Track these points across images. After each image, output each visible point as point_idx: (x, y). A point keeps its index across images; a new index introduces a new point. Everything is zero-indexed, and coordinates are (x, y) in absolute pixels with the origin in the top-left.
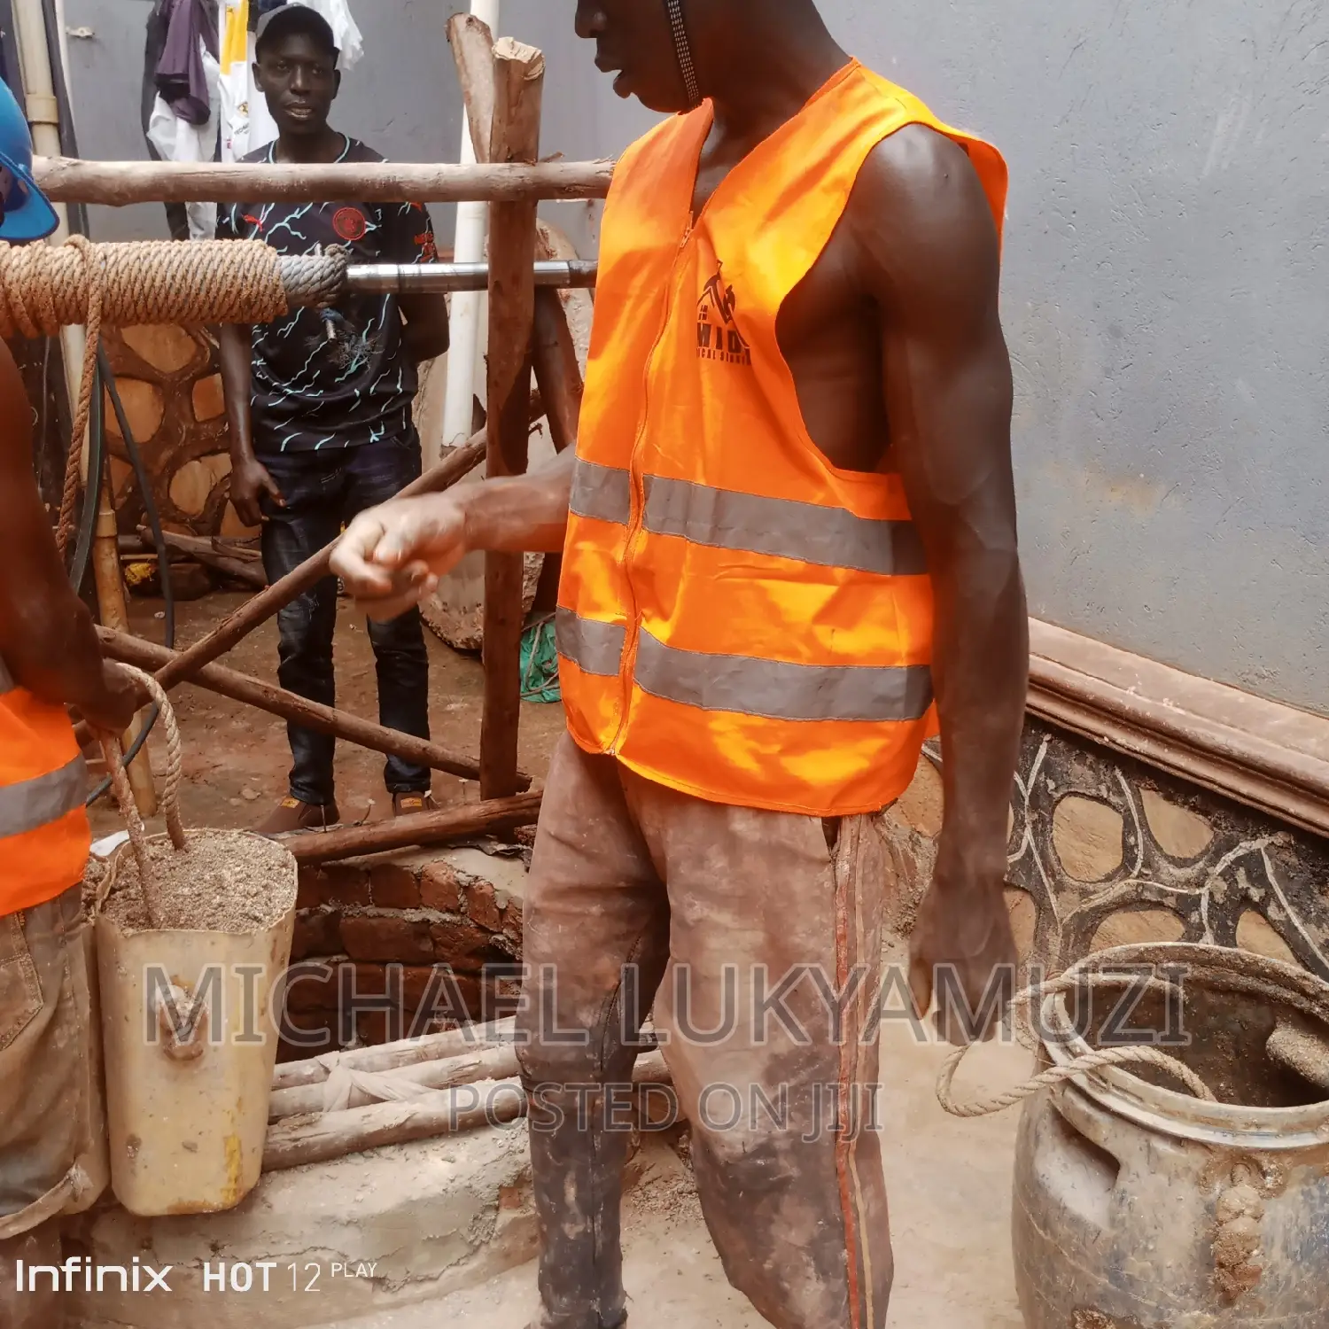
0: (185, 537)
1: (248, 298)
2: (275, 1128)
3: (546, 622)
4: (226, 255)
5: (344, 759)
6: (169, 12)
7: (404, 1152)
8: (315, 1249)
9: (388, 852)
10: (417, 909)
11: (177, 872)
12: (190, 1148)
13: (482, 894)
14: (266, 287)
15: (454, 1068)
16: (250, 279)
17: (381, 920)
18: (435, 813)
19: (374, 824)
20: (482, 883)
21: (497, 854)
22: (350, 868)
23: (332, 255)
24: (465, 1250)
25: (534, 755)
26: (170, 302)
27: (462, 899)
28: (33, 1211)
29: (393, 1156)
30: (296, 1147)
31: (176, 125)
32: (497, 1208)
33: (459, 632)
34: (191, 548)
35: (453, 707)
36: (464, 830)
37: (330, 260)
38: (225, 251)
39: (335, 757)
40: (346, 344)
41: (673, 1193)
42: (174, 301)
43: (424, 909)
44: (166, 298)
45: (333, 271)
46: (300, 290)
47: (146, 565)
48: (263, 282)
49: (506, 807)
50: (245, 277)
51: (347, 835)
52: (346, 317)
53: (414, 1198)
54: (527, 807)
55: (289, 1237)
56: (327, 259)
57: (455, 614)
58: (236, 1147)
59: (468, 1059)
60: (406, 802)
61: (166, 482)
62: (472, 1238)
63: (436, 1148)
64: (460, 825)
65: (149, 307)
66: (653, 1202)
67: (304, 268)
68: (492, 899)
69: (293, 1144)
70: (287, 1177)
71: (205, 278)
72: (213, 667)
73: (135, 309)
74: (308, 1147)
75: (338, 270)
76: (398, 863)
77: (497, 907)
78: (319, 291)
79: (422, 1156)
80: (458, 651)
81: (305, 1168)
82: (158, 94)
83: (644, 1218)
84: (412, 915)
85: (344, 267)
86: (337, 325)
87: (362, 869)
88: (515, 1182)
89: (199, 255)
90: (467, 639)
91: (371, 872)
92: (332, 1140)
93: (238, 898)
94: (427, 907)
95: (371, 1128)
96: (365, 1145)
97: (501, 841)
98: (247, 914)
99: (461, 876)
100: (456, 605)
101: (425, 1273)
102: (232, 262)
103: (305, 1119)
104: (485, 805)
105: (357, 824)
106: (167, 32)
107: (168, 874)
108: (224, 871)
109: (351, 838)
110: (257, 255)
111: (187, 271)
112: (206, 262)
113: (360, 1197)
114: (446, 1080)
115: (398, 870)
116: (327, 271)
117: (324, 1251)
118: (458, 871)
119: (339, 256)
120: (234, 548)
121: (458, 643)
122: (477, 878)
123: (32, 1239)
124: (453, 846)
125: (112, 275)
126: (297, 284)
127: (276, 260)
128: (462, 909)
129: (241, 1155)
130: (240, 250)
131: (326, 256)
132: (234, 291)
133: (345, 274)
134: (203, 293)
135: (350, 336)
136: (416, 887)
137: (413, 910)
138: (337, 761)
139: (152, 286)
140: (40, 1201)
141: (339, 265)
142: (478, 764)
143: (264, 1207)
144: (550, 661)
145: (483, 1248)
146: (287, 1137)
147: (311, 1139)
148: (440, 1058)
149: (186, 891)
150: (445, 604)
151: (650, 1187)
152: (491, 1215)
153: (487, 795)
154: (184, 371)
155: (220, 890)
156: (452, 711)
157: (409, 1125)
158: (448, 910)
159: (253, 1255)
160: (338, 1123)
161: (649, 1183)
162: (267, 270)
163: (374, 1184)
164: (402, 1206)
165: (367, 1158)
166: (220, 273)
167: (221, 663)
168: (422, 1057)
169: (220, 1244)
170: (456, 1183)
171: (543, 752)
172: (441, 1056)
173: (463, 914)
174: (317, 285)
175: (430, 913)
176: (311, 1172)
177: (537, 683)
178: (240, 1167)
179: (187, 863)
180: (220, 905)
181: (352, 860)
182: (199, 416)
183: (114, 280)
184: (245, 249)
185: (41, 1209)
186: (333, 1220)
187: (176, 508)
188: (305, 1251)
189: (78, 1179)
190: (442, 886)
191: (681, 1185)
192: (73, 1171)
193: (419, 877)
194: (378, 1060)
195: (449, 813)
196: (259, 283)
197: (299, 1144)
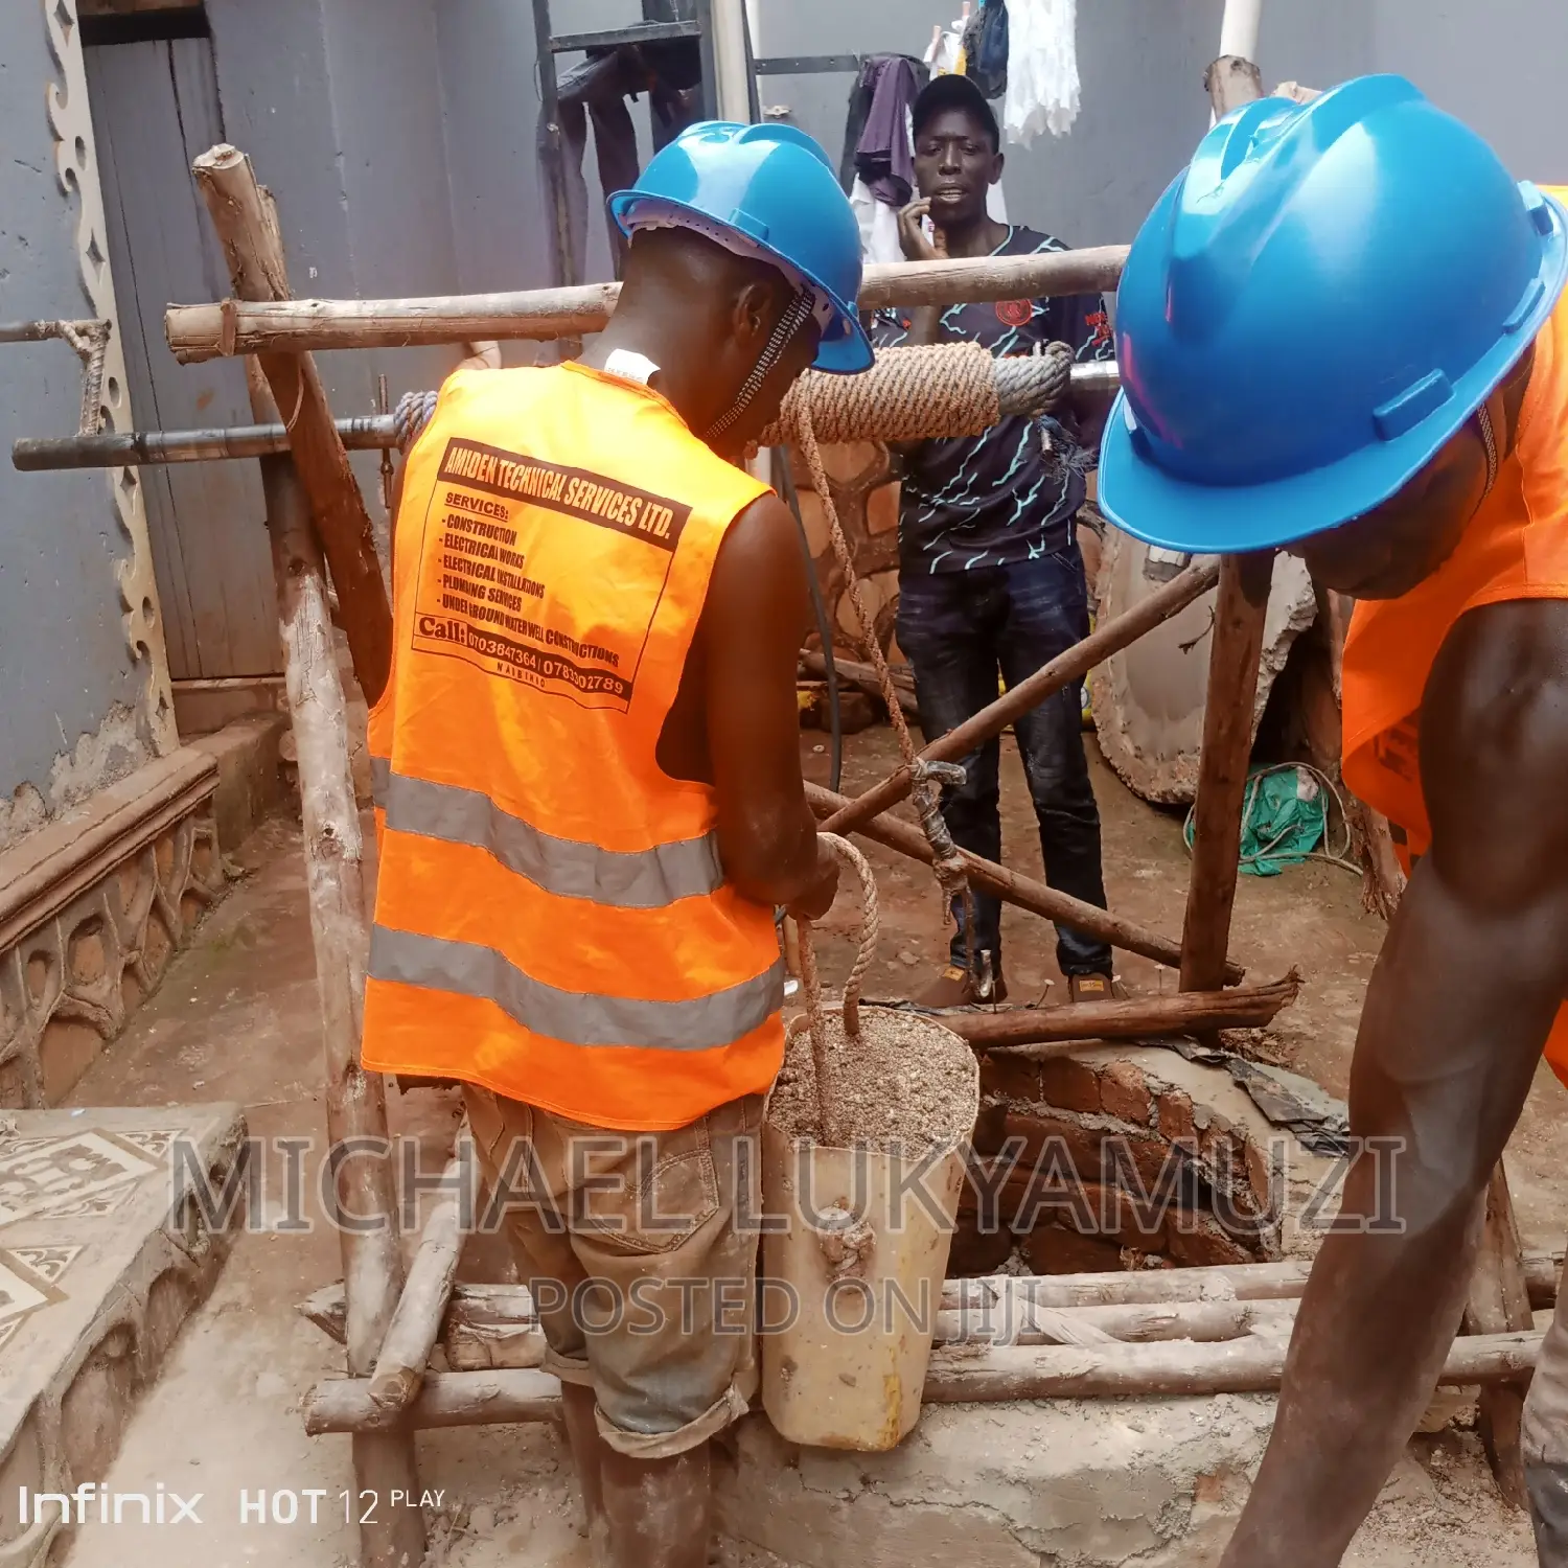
0: (849, 662)
1: (958, 409)
2: (938, 1355)
3: (1264, 776)
4: (937, 362)
5: (1013, 926)
6: (875, 81)
7: (1082, 1408)
8: (977, 1504)
9: (1066, 1043)
10: (1096, 1114)
11: (849, 1071)
12: (848, 1381)
13: (1179, 1106)
14: (978, 395)
15: (1143, 1318)
16: (962, 387)
17: (1054, 1122)
18: (1123, 1003)
19: (1049, 1009)
20: (1178, 1093)
21: (1196, 1060)
22: (1020, 1057)
23: (1054, 353)
24: (1149, 1541)
25: (1244, 941)
26: (874, 417)
27: (1152, 1108)
28: (687, 1434)
29: (1069, 1410)
30: (958, 1380)
31: (874, 208)
32: (1193, 1498)
33: (1154, 785)
34: (855, 676)
35: (1144, 873)
36: (1158, 1027)
37: (1052, 359)
38: (937, 357)
39: (1003, 923)
40: (1063, 456)
41: (1421, 1521)
42: (879, 416)
43: (1105, 1116)
44: (871, 412)
45: (1053, 374)
46: (1016, 396)
47: (808, 693)
48: (975, 391)
49: (1213, 1003)
50: (956, 385)
51: (1019, 1019)
52: (1064, 424)
53: (1093, 1467)
54: (1240, 1007)
55: (948, 1484)
56: (1048, 358)
57: (1151, 762)
58: (896, 1389)
59: (1162, 1310)
60: (1086, 985)
61: (833, 601)
62: (1161, 1527)
63: (1122, 1411)
64: (1153, 1019)
65: (853, 423)
66: (1392, 1527)
67: (1022, 371)
68: (1190, 1114)
69: (956, 1376)
70: (949, 1413)
71: (913, 388)
72: (886, 818)
73: (837, 428)
74: (972, 1382)
75: (1060, 372)
76: (1075, 1057)
77: (1194, 1125)
78: (1038, 395)
79: (1104, 1418)
80: (1152, 805)
81: (967, 1406)
82: (858, 175)
83: (1381, 1545)
84: (1090, 1122)
85: (1067, 368)
86: (1053, 434)
87: (1034, 1059)
88: (1218, 1470)
89: (909, 363)
90: (1164, 793)
91: (1045, 1064)
92: (1000, 1381)
93: (913, 1113)
94: (1109, 1113)
95: (1045, 1373)
96: (1040, 1392)
97: (1203, 1044)
98: (922, 1136)
99: (1152, 1082)
100: (1153, 752)
101: (1102, 1559)
102: (944, 369)
103: (971, 1350)
104: (1186, 998)
105: (1030, 1007)
106: (870, 107)
107: (838, 1071)
108: (899, 1077)
109: (1025, 1022)
110: (971, 360)
111: (894, 382)
112: (915, 371)
113: (1030, 1454)
114: (1136, 1331)
115: (1076, 1065)
116: (1047, 374)
117: (988, 1509)
118: (1149, 1075)
119: (1062, 354)
120: (900, 676)
121: (1153, 796)
122: (1172, 1086)
123: (684, 1461)
124: (1142, 1043)
125: (816, 391)
126: (1013, 389)
127: (991, 364)
128: (1152, 1122)
129: (902, 1397)
130: (953, 354)
131: (1047, 356)
132: (943, 401)
133: (1069, 375)
134: (909, 406)
135: (1068, 446)
136: (1096, 1088)
137: (1091, 1116)
138: (1005, 929)
139: (858, 401)
140: (695, 1423)
141: (1061, 365)
142: (1178, 949)
143: (921, 1444)
144: (1269, 825)
145: (1174, 1544)
146: (950, 1367)
147: (976, 1375)
148: (1126, 1302)
149: (858, 1097)
150: (1138, 748)
151: (1388, 1507)
152: (1185, 1505)
153: (1189, 986)
154: (859, 481)
155: (894, 1102)
156: (1143, 878)
157: (1090, 1378)
158: (1134, 1121)
159: (909, 1498)
160: (1009, 1361)
161: (1388, 1502)
162: (980, 377)
163: (1047, 1441)
164: (1078, 1473)
165: (1039, 1406)
166: (929, 382)
167: (892, 814)
168: (1105, 1298)
169: (872, 1478)
170: (1145, 1459)
171: (1256, 936)
172: (1128, 1300)
173: (1152, 1128)
174: (1035, 391)
175: (1111, 1121)
176: (975, 1413)
177: (1250, 851)
178: (899, 1408)
179: (858, 1059)
180: (894, 1122)
181: (1023, 1047)
182: (873, 529)
183: (818, 397)
184: (958, 354)
185: (696, 1431)
186: (1000, 1475)
187: (841, 631)
188: (965, 1505)
189: (735, 1403)
190: (1126, 1090)
191: (1431, 1513)
192: (731, 1392)
193: (1100, 1076)
194: (1052, 1292)
195: (1141, 1004)
196: (970, 392)
197: (964, 1377)
